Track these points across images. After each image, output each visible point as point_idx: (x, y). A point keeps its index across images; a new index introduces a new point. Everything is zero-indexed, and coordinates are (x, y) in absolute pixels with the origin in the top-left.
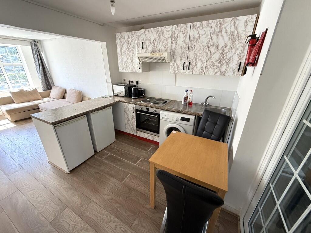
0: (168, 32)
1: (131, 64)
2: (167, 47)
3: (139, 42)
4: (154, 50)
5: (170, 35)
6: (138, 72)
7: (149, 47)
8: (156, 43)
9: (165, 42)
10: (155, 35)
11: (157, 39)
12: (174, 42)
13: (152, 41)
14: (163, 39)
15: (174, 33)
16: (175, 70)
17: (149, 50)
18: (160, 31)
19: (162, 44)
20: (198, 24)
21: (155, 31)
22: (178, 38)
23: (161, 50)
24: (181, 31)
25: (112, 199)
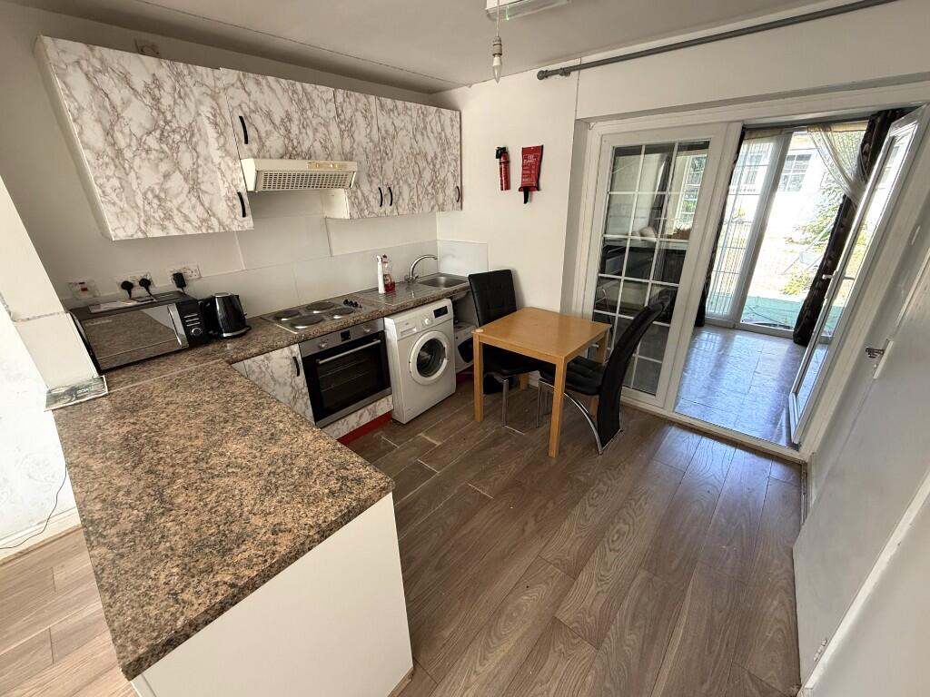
0: (326, 103)
1: (194, 200)
2: (329, 145)
3: (221, 114)
4: (290, 149)
5: (333, 113)
6: (235, 228)
7: (271, 138)
8: (295, 129)
9: (322, 129)
10: (285, 100)
11: (296, 116)
12: (346, 134)
13: (279, 119)
14: (315, 122)
15: (343, 111)
16: (362, 210)
17: (271, 147)
18: (301, 96)
19: (314, 135)
20: (389, 102)
21: (285, 90)
22: (355, 126)
23: (315, 153)
24: (357, 110)
25: (536, 516)
